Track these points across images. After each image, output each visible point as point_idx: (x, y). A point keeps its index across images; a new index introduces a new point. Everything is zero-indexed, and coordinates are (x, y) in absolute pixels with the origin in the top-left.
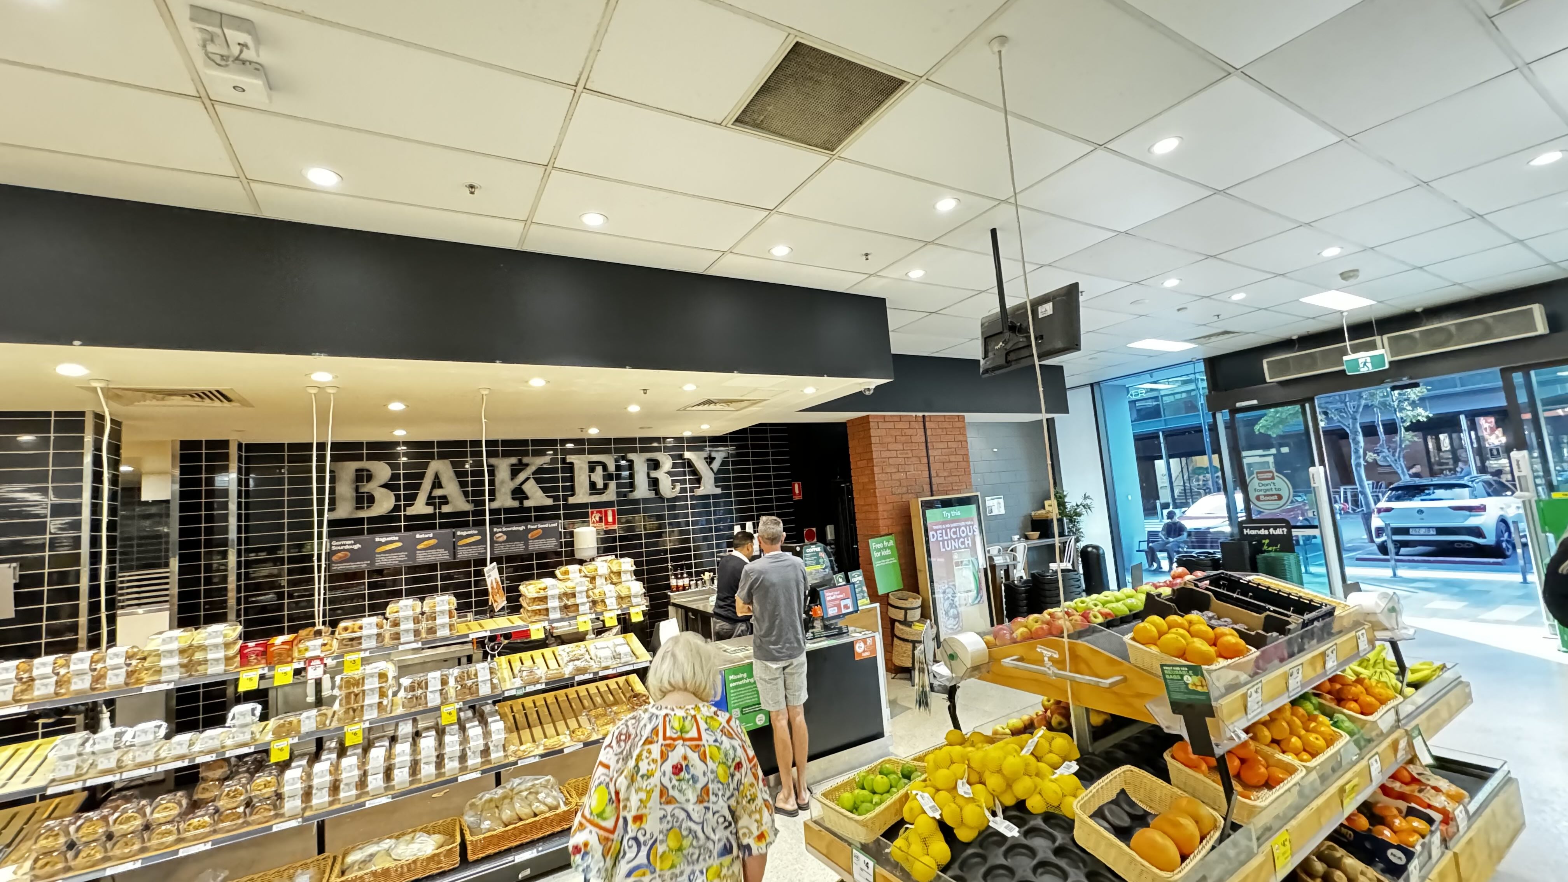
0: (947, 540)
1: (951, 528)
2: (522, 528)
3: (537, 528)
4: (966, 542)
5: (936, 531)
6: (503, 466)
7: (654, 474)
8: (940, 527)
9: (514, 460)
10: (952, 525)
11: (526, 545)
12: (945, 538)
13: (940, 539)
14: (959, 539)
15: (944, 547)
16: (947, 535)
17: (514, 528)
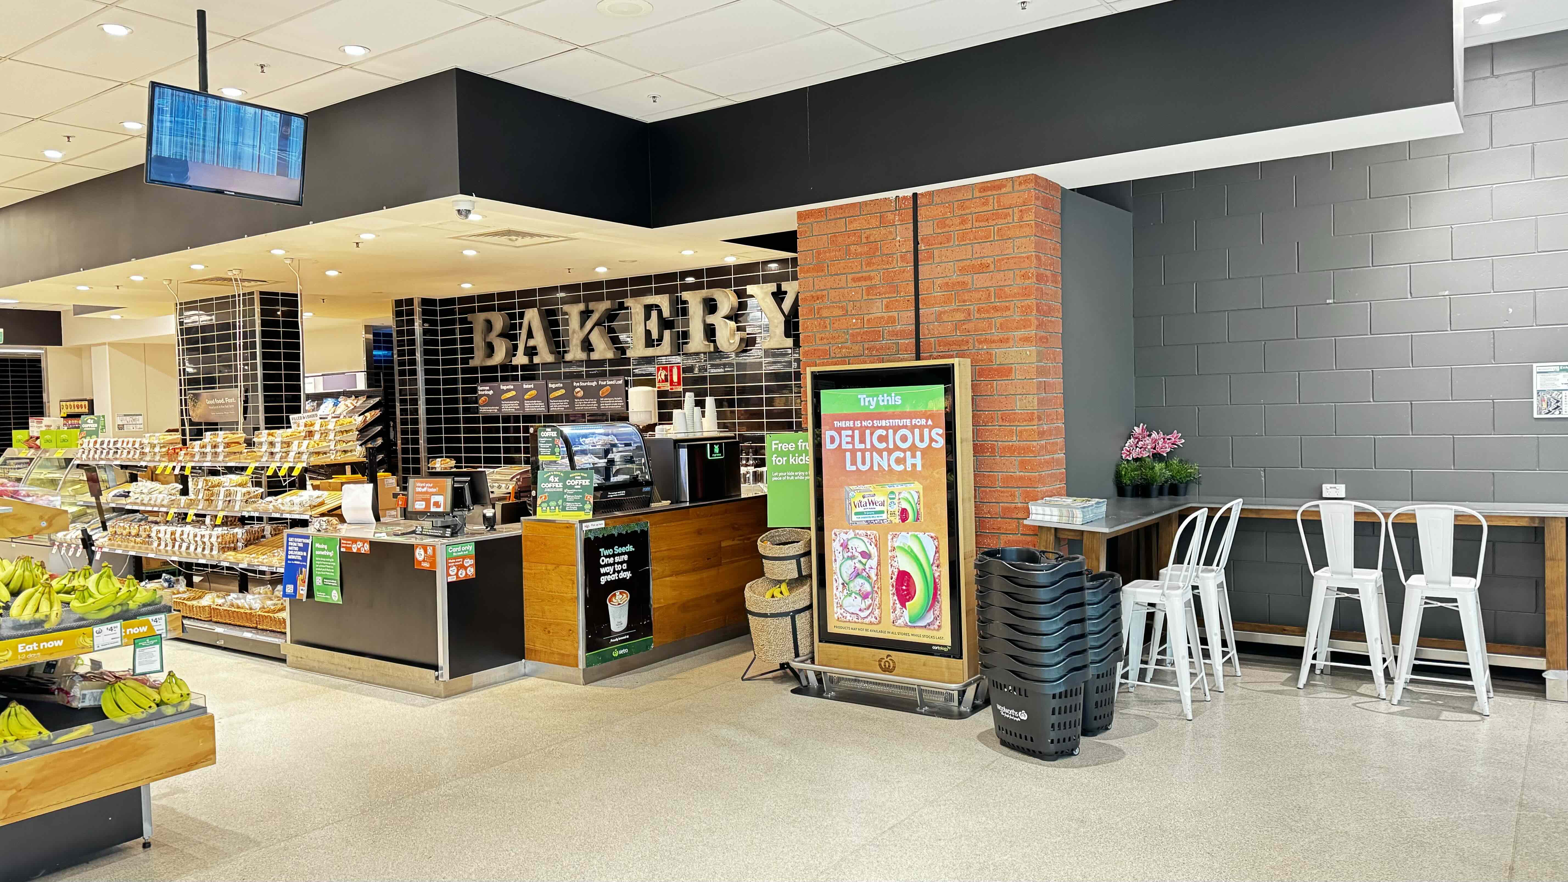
0: (863, 451)
1: (873, 429)
2: (594, 384)
3: (606, 385)
4: (910, 461)
5: (839, 430)
6: (574, 311)
7: (710, 319)
8: (850, 424)
9: (581, 307)
10: (876, 423)
11: (598, 402)
12: (858, 446)
13: (844, 446)
14: (890, 452)
15: (854, 462)
16: (862, 441)
17: (589, 384)
